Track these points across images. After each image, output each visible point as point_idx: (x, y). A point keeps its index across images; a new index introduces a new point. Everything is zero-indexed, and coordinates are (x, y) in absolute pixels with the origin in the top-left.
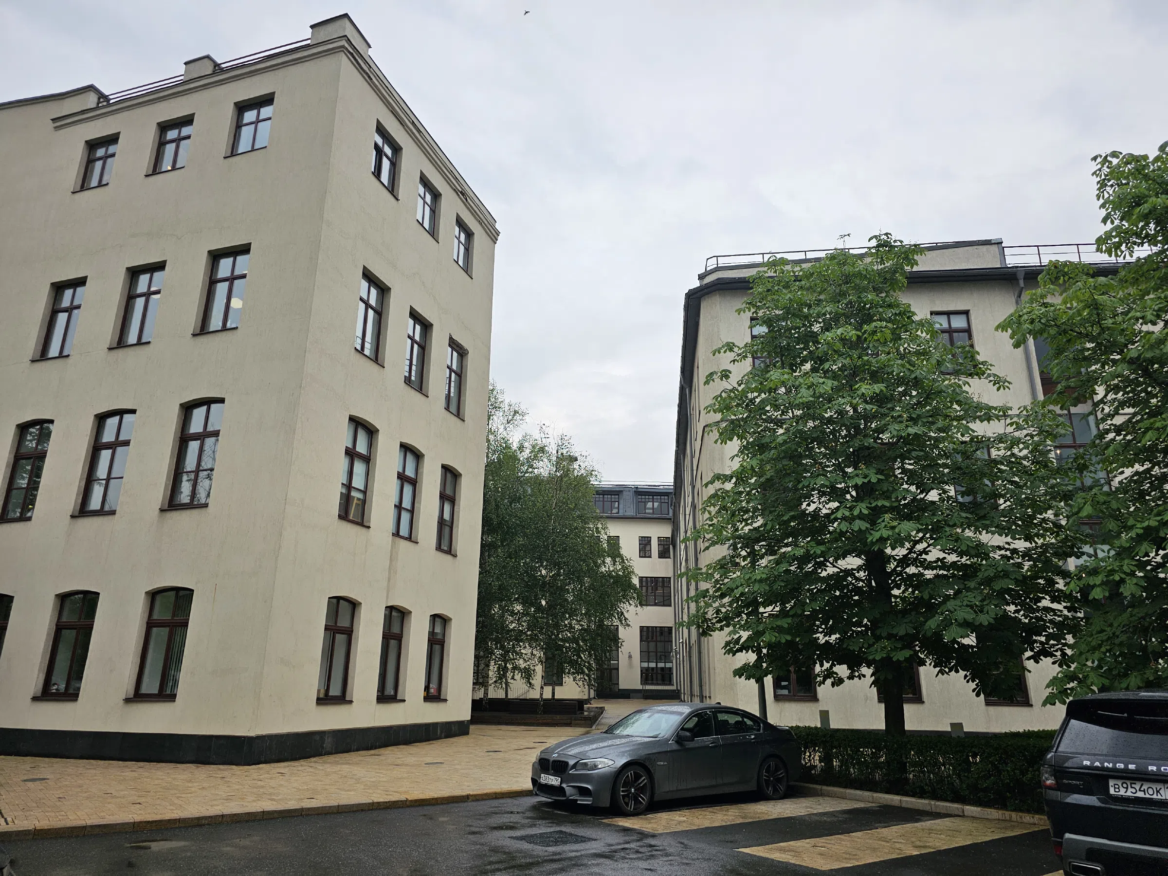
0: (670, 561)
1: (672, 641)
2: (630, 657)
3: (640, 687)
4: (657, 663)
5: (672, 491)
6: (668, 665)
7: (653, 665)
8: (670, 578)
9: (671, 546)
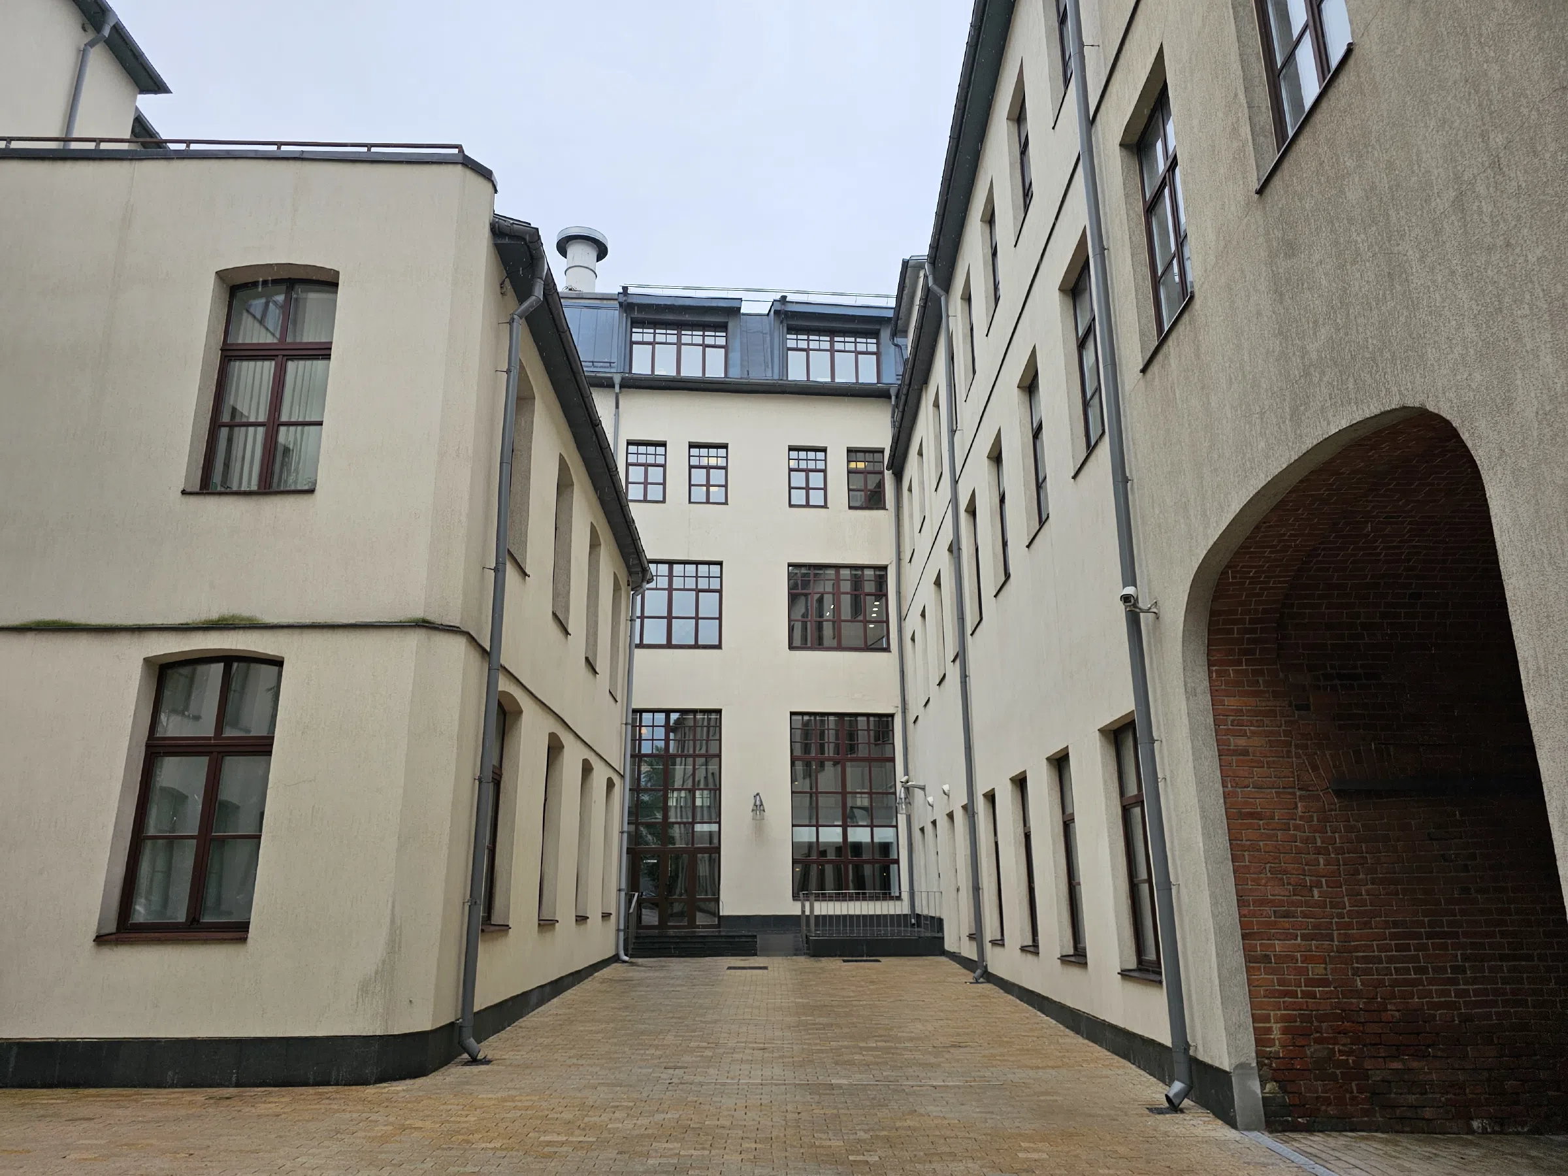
0: (883, 518)
1: (893, 760)
2: (759, 807)
3: (794, 909)
4: (845, 828)
5: (890, 314)
6: (884, 835)
7: (831, 835)
8: (885, 568)
9: (888, 475)
